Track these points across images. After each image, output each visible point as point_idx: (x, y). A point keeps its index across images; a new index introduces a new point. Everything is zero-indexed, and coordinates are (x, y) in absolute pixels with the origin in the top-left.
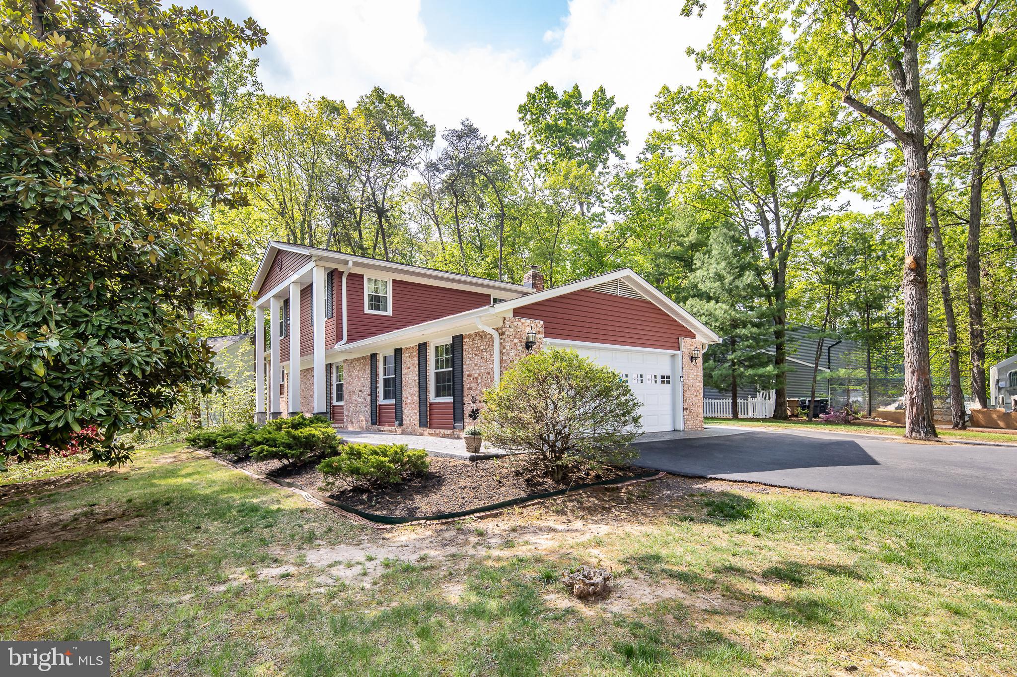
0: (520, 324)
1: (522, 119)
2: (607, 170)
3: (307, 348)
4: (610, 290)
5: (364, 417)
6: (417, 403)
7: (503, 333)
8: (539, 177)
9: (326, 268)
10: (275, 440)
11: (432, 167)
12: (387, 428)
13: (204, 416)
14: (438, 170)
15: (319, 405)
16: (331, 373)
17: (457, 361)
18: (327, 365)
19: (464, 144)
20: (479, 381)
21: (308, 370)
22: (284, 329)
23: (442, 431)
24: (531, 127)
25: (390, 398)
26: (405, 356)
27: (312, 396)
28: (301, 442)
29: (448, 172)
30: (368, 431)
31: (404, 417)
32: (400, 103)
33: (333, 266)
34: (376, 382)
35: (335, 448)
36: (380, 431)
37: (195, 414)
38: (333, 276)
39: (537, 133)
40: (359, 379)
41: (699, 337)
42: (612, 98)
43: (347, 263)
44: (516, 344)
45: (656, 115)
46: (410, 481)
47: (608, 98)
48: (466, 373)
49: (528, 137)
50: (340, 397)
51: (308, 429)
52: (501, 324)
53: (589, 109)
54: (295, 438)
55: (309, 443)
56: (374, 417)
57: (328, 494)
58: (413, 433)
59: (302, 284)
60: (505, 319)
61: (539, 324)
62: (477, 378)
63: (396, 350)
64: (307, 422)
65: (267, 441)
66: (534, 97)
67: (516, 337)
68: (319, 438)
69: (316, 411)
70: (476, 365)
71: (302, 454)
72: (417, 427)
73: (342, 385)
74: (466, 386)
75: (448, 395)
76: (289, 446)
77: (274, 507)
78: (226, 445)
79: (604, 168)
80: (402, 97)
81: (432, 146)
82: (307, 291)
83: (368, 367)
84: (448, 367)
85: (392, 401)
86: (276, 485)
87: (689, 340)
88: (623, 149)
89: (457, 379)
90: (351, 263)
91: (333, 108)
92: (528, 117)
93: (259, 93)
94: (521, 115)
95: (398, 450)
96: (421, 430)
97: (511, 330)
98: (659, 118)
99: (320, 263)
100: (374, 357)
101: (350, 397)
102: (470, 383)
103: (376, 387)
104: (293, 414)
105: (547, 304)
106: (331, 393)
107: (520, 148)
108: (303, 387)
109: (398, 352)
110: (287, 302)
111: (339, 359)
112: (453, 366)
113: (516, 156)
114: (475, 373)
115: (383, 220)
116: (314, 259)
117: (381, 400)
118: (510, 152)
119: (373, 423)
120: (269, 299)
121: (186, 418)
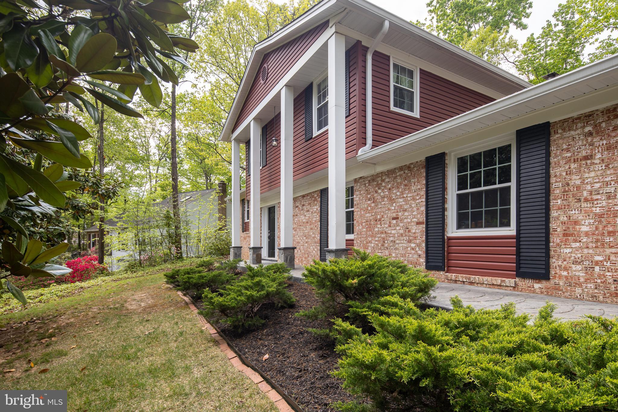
33: (356, 36)
34: (444, 200)
50: (349, 229)
90: (386, 26)
99: (342, 29)
117: (452, 231)
120: (249, 124)
121: (170, 250)
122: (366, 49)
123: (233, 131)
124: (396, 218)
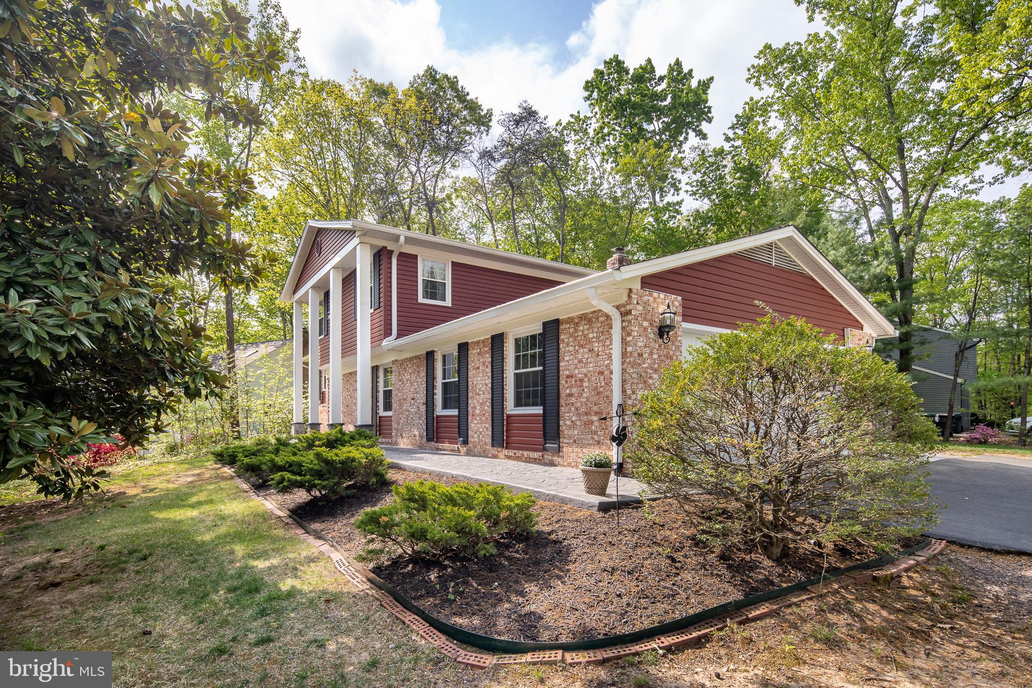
0: (651, 299)
1: (587, 99)
2: (683, 155)
3: (349, 347)
4: (762, 258)
5: (418, 431)
6: (488, 415)
7: (629, 313)
8: (607, 161)
9: (372, 246)
10: (300, 465)
11: (487, 155)
12: (446, 445)
13: (242, 427)
14: (493, 159)
15: (363, 416)
16: (377, 377)
17: (550, 355)
18: (373, 368)
19: (521, 130)
20: (586, 384)
21: (351, 374)
22: (324, 327)
23: (526, 453)
24: (597, 109)
25: (451, 408)
26: (473, 352)
27: (355, 404)
28: (335, 469)
29: (503, 162)
30: (421, 449)
31: (470, 433)
32: (453, 84)
33: (381, 243)
34: (434, 387)
35: (382, 476)
36: (438, 449)
37: (232, 424)
38: (381, 256)
39: (605, 113)
40: (411, 383)
41: (867, 329)
42: (691, 71)
43: (396, 238)
44: (645, 329)
45: (754, 80)
46: (507, 547)
47: (686, 70)
48: (564, 373)
49: (594, 120)
50: (388, 407)
51: (345, 449)
52: (625, 298)
53: (663, 85)
54: (327, 462)
55: (346, 468)
56: (430, 432)
57: (371, 566)
58: (483, 454)
59: (344, 270)
60: (630, 290)
61: (676, 301)
62: (581, 380)
63: (460, 345)
64: (347, 438)
65: (291, 465)
66: (602, 73)
67: (645, 319)
68: (360, 463)
69: (359, 423)
70: (580, 361)
71: (338, 484)
72: (489, 447)
73: (390, 391)
74: (564, 392)
75: (537, 405)
76: (319, 474)
77: (286, 585)
78: (248, 465)
79: (679, 152)
80: (456, 77)
81: (487, 131)
82: (349, 280)
83: (423, 370)
84: (533, 365)
85: (455, 412)
86: (300, 531)
87: (856, 332)
88: (705, 126)
89: (550, 380)
90: (402, 239)
91: (381, 92)
92: (595, 95)
93: (302, 71)
94: (586, 94)
95: (492, 497)
96: (494, 451)
97: (640, 308)
98: (757, 84)
99: (366, 239)
100: (430, 355)
101: (401, 406)
102: (571, 387)
103: (434, 394)
104: (332, 426)
105: (685, 272)
106: (377, 402)
107: (585, 132)
108: (345, 393)
109: (463, 348)
110: (327, 295)
111: (387, 360)
112: (543, 364)
113: (579, 142)
114: (579, 373)
115: (434, 214)
116: (357, 234)
117: (439, 411)
118: (574, 138)
119: (429, 439)
120: (308, 291)
121: (223, 427)
122: (391, 252)
123: (295, 292)
124: (413, 399)
